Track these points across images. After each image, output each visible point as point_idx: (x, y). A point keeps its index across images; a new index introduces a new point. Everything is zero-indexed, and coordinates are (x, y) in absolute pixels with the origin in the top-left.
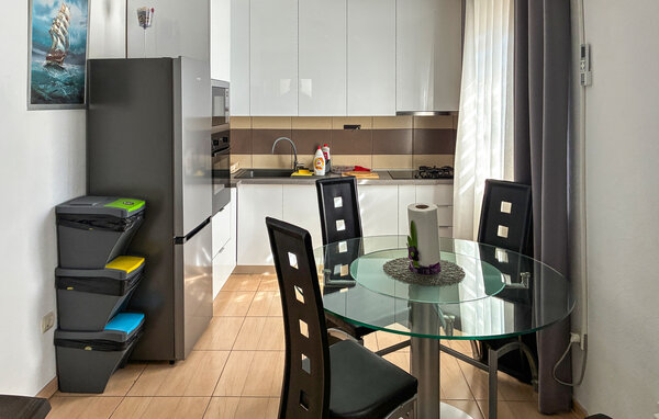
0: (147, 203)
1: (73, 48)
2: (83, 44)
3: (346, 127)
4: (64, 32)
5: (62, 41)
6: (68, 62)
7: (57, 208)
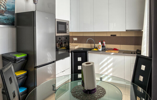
0: (28, 55)
1: (8, 9)
2: (14, 8)
3: (111, 35)
4: (4, 5)
5: (3, 7)
6: (6, 13)
7: (2, 55)
